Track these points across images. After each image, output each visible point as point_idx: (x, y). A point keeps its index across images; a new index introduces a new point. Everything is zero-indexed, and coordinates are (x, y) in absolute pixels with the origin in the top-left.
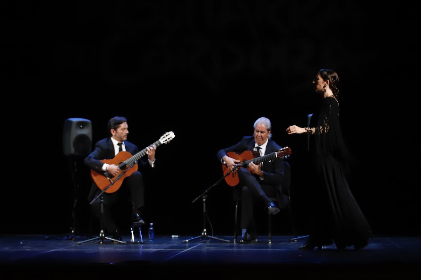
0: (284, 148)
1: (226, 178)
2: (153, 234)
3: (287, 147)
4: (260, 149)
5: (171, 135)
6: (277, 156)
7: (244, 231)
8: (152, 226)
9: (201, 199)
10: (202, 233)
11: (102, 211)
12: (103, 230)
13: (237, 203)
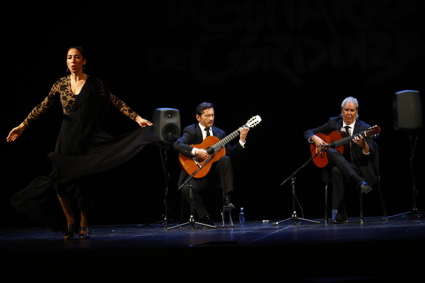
0: (373, 127)
1: (314, 160)
2: (243, 219)
3: (376, 126)
4: (349, 129)
5: (258, 119)
6: (366, 136)
7: (335, 212)
8: (243, 211)
9: (290, 181)
10: (292, 215)
11: (191, 196)
12: (193, 215)
13: (327, 184)
